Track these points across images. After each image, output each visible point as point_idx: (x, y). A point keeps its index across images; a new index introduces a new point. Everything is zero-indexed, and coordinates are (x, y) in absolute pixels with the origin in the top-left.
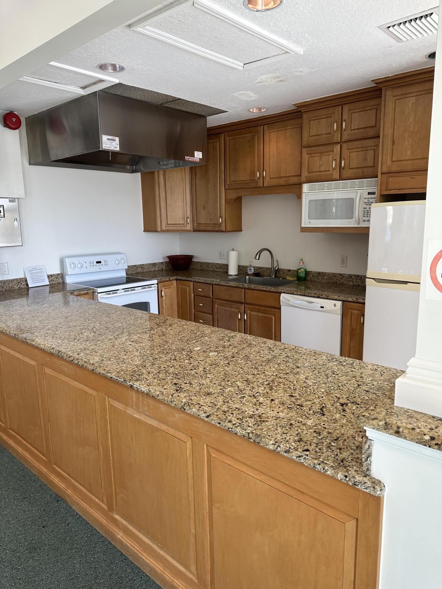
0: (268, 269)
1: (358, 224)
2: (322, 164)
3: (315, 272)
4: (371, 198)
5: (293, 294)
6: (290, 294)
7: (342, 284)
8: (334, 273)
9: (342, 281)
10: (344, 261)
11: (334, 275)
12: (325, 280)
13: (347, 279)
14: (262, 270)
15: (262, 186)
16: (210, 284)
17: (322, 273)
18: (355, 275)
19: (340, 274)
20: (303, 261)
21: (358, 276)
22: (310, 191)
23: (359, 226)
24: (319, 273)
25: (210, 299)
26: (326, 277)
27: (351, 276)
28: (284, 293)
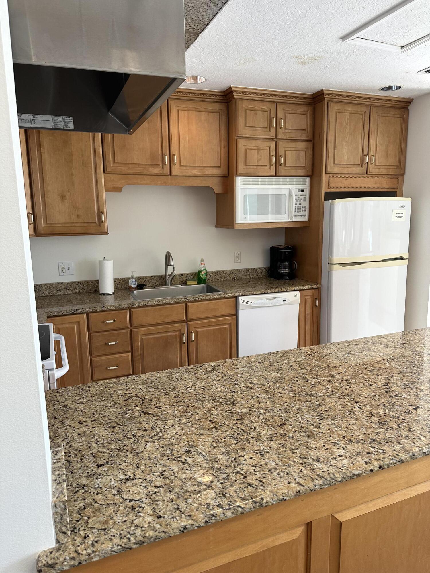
0: (153, 277)
1: (291, 219)
2: (259, 158)
3: (213, 272)
4: (301, 195)
5: (253, 294)
6: (249, 295)
7: (240, 279)
8: (232, 270)
9: (240, 276)
10: (238, 257)
11: (232, 272)
12: (223, 278)
13: (244, 273)
14: (144, 280)
15: (169, 174)
16: (126, 309)
17: (220, 271)
18: (251, 269)
19: (237, 270)
20: (203, 261)
21: (254, 269)
22: (243, 185)
23: (291, 221)
24: (217, 272)
25: (126, 331)
26: (224, 275)
27: (247, 270)
28: (242, 295)
